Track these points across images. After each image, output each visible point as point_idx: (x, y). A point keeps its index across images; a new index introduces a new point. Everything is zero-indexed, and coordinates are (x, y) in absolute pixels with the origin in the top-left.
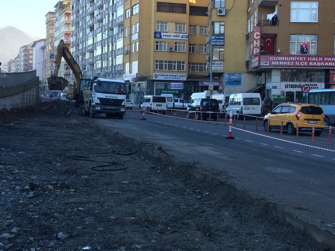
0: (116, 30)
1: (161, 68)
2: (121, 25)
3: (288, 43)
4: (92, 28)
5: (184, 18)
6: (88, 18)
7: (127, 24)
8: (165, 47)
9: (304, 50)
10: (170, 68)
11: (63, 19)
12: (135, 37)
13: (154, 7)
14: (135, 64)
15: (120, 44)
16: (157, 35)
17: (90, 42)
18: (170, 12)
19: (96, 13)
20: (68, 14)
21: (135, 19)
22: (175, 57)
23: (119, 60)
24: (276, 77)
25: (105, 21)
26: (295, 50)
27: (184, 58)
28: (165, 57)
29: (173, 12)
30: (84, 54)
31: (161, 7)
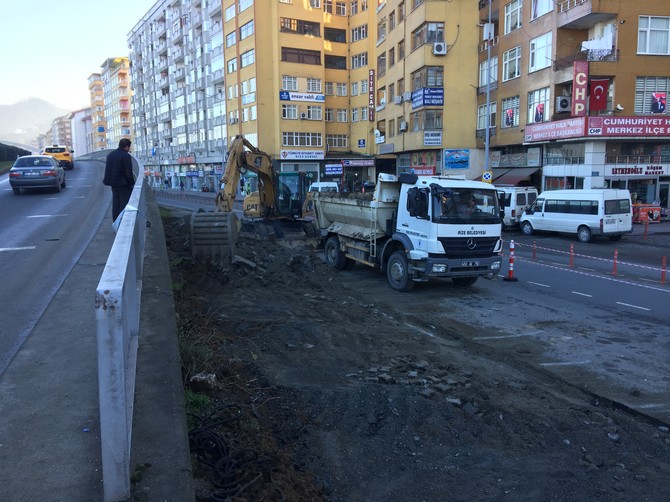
0: (209, 91)
1: (291, 143)
2: (220, 84)
4: (166, 91)
5: (318, 70)
6: (158, 77)
7: (231, 80)
8: (295, 114)
9: (657, 106)
10: (303, 142)
11: (116, 81)
12: (249, 99)
13: (277, 55)
15: (219, 110)
16: (284, 95)
17: (164, 109)
18: (299, 62)
19: (171, 69)
20: (123, 74)
21: (248, 73)
22: (309, 127)
23: (220, 132)
25: (190, 79)
26: (642, 104)
27: (319, 128)
28: (295, 126)
29: (303, 62)
30: (155, 126)
31: (288, 54)
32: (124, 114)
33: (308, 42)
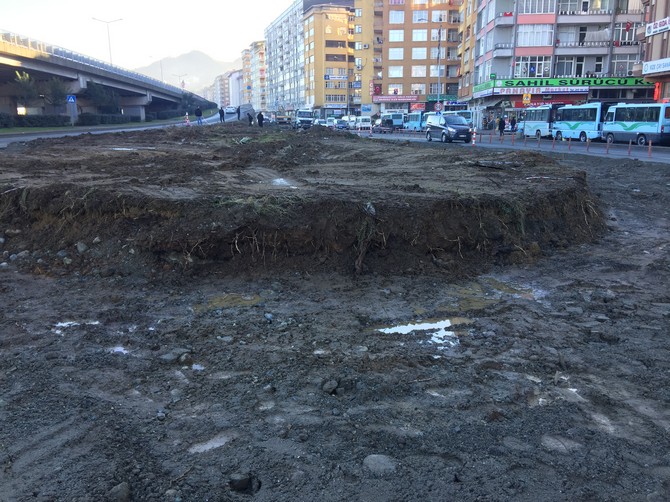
0: (299, 72)
1: (330, 99)
2: (302, 69)
3: (387, 88)
4: (282, 68)
5: (344, 64)
6: (279, 60)
7: (307, 68)
8: (332, 86)
9: (396, 92)
10: (336, 99)
11: (258, 58)
12: (312, 79)
13: (324, 58)
14: (313, 97)
15: (302, 82)
16: (326, 77)
17: (281, 79)
18: (335, 61)
19: (285, 57)
20: (262, 54)
21: (312, 66)
22: (339, 92)
23: (302, 93)
24: (383, 107)
25: (292, 65)
26: (391, 92)
27: (344, 92)
28: (332, 92)
30: (277, 88)
31: (329, 57)
32: (262, 79)
33: (339, 51)
